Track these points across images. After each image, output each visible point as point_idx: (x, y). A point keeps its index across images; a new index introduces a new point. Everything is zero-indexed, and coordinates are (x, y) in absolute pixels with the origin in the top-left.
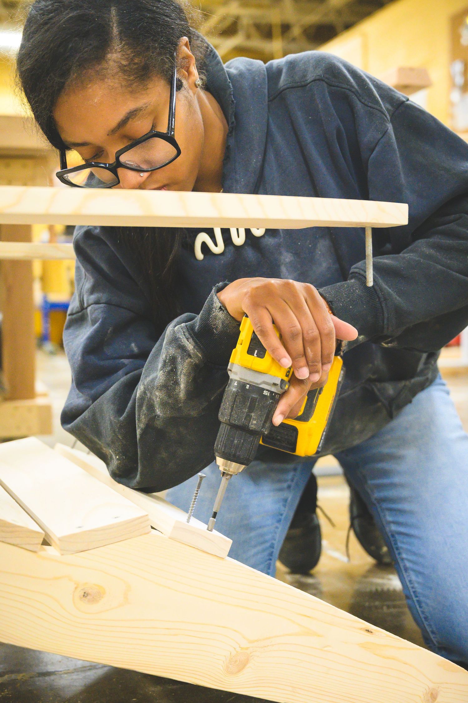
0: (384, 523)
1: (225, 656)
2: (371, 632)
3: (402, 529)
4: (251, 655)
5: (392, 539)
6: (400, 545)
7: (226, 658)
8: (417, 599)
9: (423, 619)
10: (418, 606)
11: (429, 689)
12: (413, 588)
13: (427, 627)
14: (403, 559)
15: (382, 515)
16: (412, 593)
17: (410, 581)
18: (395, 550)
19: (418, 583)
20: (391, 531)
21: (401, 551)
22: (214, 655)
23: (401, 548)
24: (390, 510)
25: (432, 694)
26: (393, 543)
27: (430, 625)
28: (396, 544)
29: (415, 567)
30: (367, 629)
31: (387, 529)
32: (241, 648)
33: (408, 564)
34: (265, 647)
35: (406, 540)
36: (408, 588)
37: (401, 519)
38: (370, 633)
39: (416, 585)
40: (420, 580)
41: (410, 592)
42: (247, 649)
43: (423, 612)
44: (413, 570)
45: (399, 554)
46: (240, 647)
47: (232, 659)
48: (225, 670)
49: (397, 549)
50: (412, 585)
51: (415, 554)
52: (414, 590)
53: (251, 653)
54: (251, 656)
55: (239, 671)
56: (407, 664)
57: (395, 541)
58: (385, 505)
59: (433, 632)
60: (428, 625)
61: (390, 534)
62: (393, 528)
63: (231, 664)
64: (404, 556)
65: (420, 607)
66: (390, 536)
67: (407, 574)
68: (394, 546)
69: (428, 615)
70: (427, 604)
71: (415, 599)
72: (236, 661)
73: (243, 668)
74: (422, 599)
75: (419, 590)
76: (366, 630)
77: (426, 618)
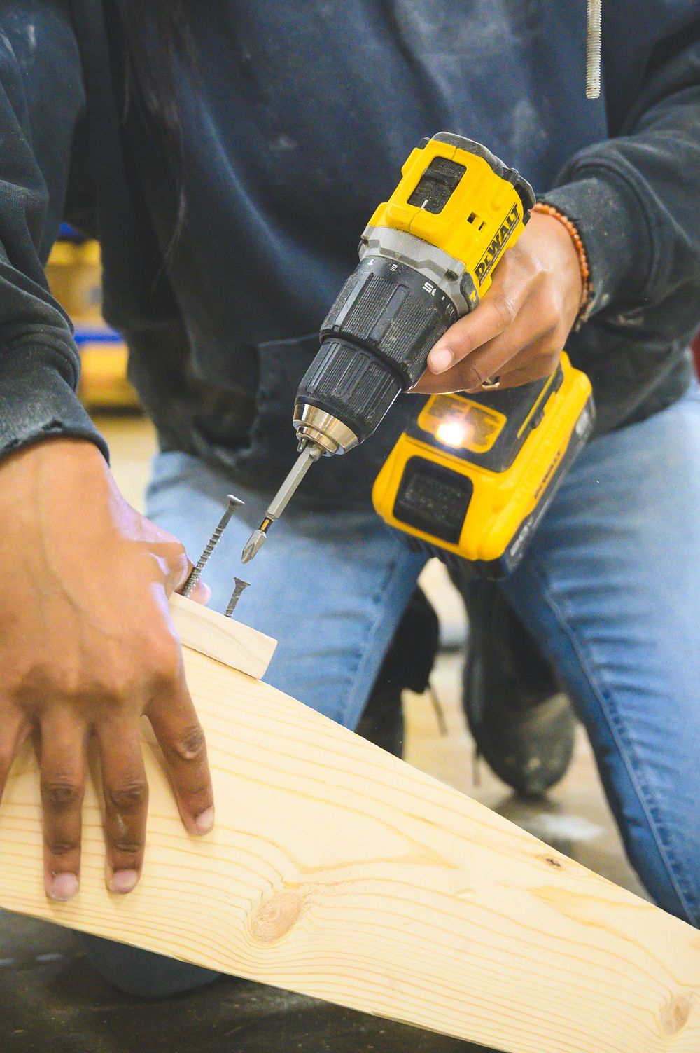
0: (588, 668)
1: (250, 900)
2: (558, 865)
3: (627, 680)
4: (306, 900)
5: (604, 702)
6: (622, 712)
7: (252, 904)
8: (659, 825)
9: (671, 870)
10: (659, 842)
11: (672, 997)
12: (650, 801)
13: (677, 886)
14: (628, 743)
15: (581, 652)
16: (649, 814)
17: (646, 789)
18: (612, 724)
19: (664, 791)
20: (602, 685)
21: (627, 725)
22: (226, 897)
23: (629, 719)
24: (601, 641)
25: (678, 1008)
26: (607, 710)
27: (684, 883)
28: (613, 711)
29: (660, 759)
30: (550, 857)
31: (594, 681)
32: (285, 883)
33: (641, 752)
34: (336, 884)
35: (638, 701)
36: (640, 802)
37: (627, 658)
38: (556, 866)
39: (659, 796)
40: (668, 784)
41: (644, 812)
42: (298, 886)
43: (671, 855)
44: (655, 766)
45: (621, 731)
46: (282, 881)
47: (265, 907)
48: (250, 932)
49: (617, 721)
50: (649, 797)
51: (658, 731)
52: (653, 806)
53: (305, 897)
54: (306, 903)
55: (278, 936)
56: (628, 940)
57: (612, 704)
58: (589, 633)
59: (689, 898)
60: (679, 882)
61: (599, 693)
62: (608, 677)
63: (262, 919)
64: (633, 735)
65: (666, 843)
66: (601, 698)
67: (639, 773)
68: (610, 717)
69: (683, 860)
70: (681, 836)
71: (654, 826)
72: (273, 913)
73: (288, 929)
74: (670, 825)
75: (664, 807)
76: (548, 860)
77: (677, 868)
